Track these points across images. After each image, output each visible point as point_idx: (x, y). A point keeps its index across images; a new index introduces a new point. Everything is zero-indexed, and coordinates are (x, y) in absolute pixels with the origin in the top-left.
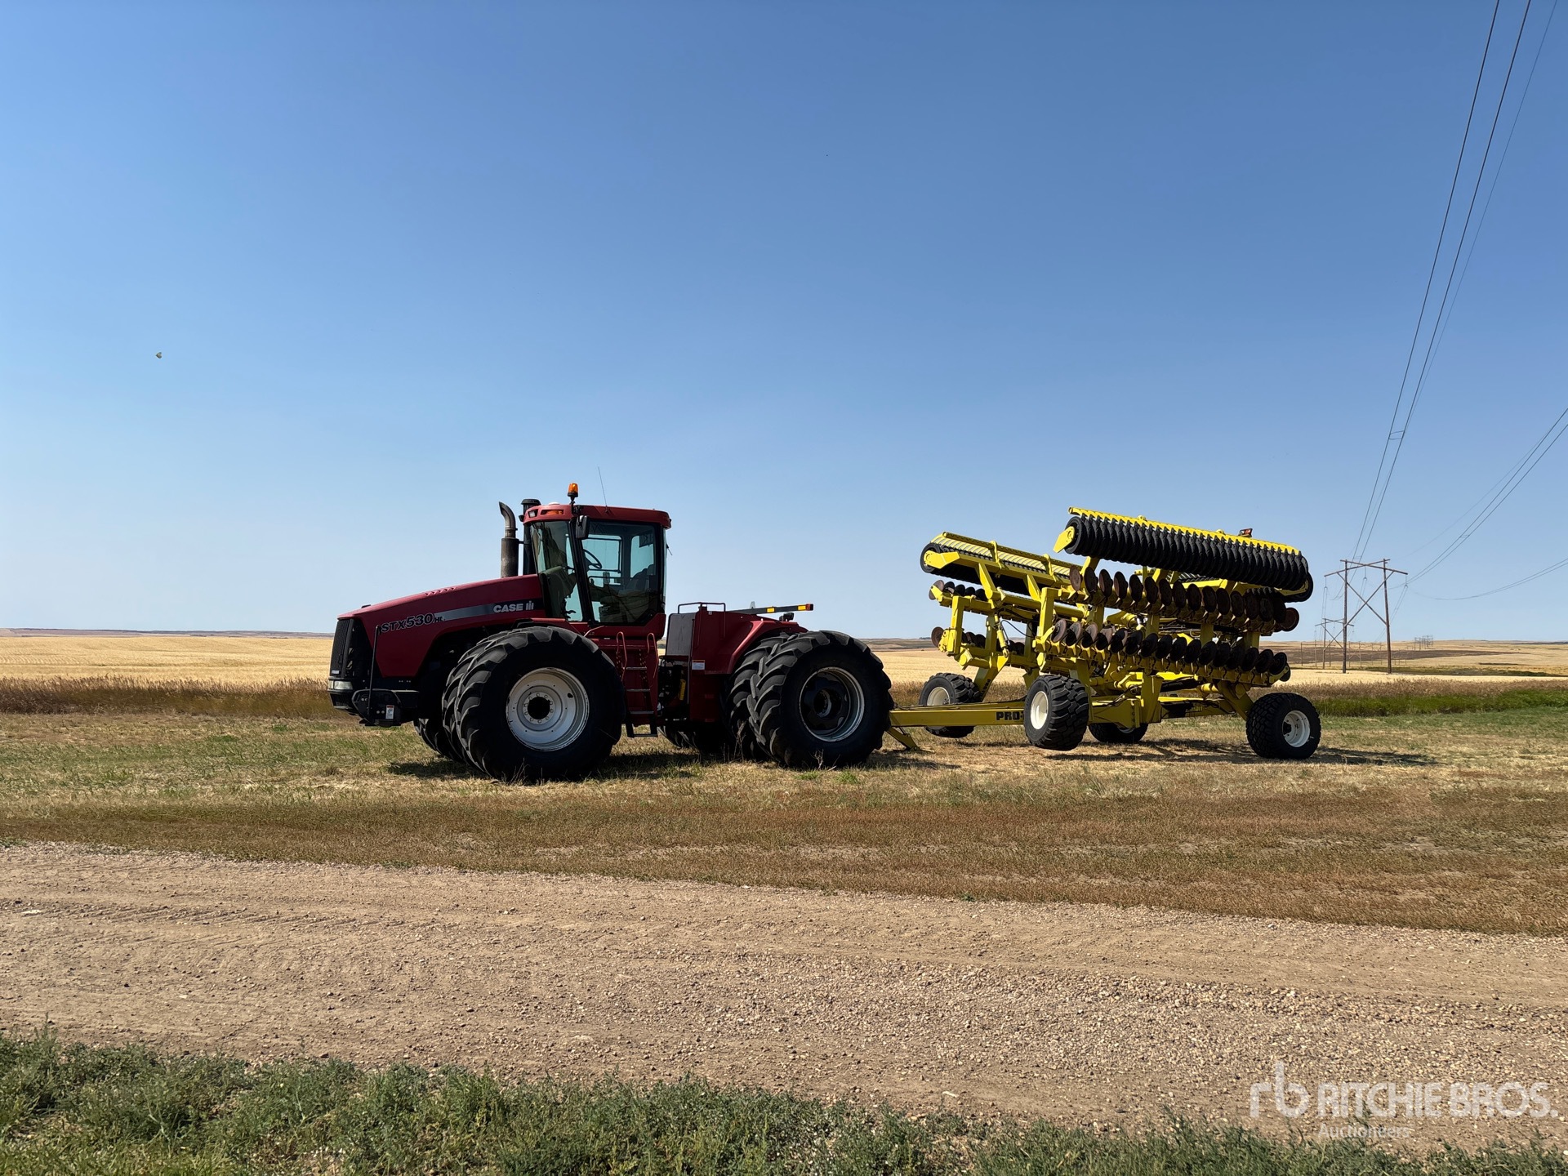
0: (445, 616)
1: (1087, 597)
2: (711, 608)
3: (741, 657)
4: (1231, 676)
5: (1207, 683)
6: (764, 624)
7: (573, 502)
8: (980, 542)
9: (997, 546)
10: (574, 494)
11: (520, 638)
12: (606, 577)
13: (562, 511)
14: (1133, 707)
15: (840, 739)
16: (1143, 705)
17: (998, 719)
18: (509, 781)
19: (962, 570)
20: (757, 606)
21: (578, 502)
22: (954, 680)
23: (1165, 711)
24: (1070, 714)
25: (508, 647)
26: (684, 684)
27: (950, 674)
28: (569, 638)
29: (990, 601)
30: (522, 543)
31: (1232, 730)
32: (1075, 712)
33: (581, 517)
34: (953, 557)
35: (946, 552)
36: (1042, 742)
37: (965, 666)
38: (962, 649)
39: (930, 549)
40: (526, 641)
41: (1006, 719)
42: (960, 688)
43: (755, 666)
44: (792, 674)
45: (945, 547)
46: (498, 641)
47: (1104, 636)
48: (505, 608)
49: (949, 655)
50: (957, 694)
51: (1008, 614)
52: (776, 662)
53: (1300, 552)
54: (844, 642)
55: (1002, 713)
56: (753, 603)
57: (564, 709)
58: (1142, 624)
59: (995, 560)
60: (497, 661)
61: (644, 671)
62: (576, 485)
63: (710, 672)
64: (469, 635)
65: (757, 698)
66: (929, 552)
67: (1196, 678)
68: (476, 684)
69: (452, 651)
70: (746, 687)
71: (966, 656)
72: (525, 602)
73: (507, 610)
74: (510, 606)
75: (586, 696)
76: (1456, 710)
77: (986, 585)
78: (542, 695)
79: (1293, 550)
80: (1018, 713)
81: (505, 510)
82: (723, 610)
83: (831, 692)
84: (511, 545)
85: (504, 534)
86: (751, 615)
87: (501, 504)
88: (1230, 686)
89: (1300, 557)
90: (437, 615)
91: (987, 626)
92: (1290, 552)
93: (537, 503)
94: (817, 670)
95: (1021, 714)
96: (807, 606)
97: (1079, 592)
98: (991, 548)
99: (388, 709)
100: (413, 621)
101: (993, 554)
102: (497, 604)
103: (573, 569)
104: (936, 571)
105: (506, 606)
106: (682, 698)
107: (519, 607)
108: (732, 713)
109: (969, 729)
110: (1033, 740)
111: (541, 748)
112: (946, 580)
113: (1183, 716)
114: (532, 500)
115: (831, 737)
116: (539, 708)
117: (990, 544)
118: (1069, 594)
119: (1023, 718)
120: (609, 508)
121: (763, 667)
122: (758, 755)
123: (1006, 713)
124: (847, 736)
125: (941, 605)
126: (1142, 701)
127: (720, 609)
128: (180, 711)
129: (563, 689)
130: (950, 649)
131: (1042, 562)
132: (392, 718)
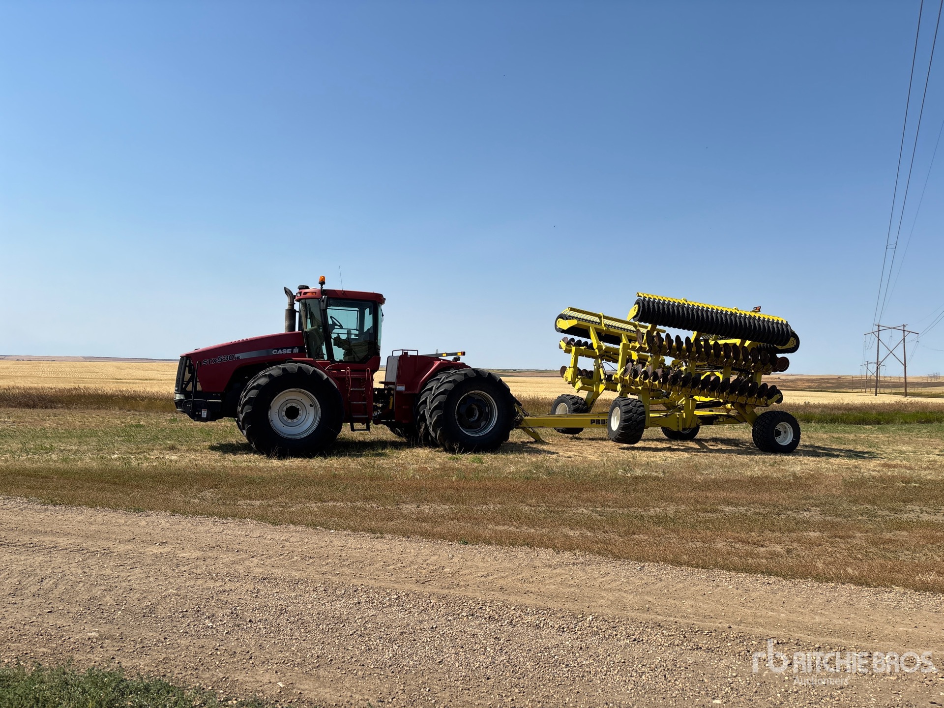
0: (242, 356)
1: (648, 348)
2: (410, 353)
3: (425, 383)
4: (741, 400)
5: (728, 403)
6: (441, 363)
7: (322, 288)
8: (593, 313)
9: (604, 316)
10: (322, 283)
11: (278, 370)
12: (349, 333)
13: (316, 293)
14: (678, 418)
15: (482, 435)
16: (684, 417)
17: (592, 424)
18: (269, 456)
19: (580, 330)
20: (439, 352)
21: (325, 287)
22: (571, 399)
23: (700, 421)
24: (633, 422)
25: (271, 376)
26: (392, 399)
27: (570, 395)
28: (309, 371)
29: (597, 350)
30: (298, 312)
31: (744, 432)
32: (636, 421)
33: (323, 297)
34: (574, 322)
35: (570, 319)
36: (616, 439)
37: (578, 390)
38: (577, 380)
39: (560, 318)
40: (281, 372)
41: (597, 424)
42: (574, 404)
43: (431, 389)
44: (451, 395)
45: (570, 316)
46: (267, 372)
47: (657, 373)
48: (280, 352)
49: (569, 383)
50: (572, 407)
51: (608, 358)
52: (442, 387)
53: (787, 322)
54: (485, 375)
55: (594, 420)
56: (437, 350)
57: (307, 413)
58: (686, 366)
59: (602, 325)
60: (263, 384)
61: (363, 391)
62: (324, 277)
63: (409, 392)
64: (253, 368)
65: (430, 409)
66: (560, 319)
67: (721, 401)
68: (249, 398)
69: (247, 377)
70: (425, 402)
71: (579, 384)
72: (293, 348)
73: (281, 353)
74: (283, 350)
75: (319, 406)
76: (928, 421)
77: (593, 340)
78: (294, 405)
79: (782, 321)
80: (604, 420)
81: (287, 292)
83: (477, 406)
84: (291, 313)
85: (287, 307)
86: (436, 357)
87: (285, 288)
88: (742, 406)
89: (787, 325)
90: (237, 355)
91: (595, 366)
92: (780, 322)
93: (307, 287)
94: (467, 392)
95: (606, 421)
96: (461, 352)
97: (643, 346)
98: (600, 317)
99: (203, 411)
100: (223, 358)
101: (601, 320)
102: (274, 349)
104: (563, 331)
105: (280, 350)
106: (391, 408)
107: (289, 351)
108: (418, 417)
109: (581, 429)
110: (612, 437)
111: (290, 437)
112: (570, 337)
113: (711, 424)
114: (304, 286)
115: (476, 433)
116: (292, 413)
117: (599, 315)
118: (636, 347)
119: (606, 423)
120: (345, 291)
121: (435, 390)
122: (430, 443)
123: (597, 420)
124: (486, 433)
125: (565, 352)
126: (684, 414)
127: (415, 353)
128: (120, 409)
129: (307, 402)
130: (569, 380)
132: (205, 417)
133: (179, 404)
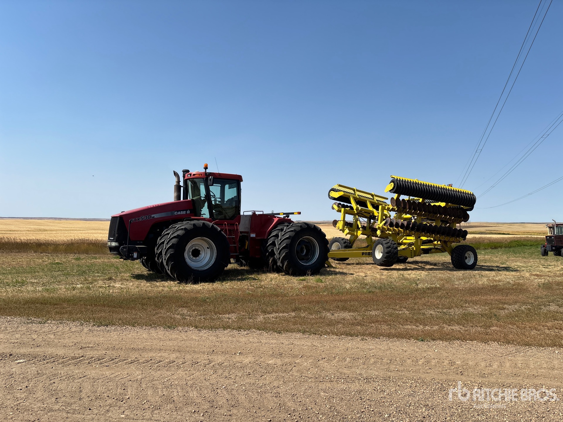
0: (156, 216)
1: (396, 209)
2: (257, 213)
3: (270, 232)
4: (447, 239)
5: (436, 241)
6: (279, 219)
7: (206, 171)
8: (350, 188)
9: (356, 189)
10: (206, 168)
11: (190, 225)
13: (201, 174)
14: (411, 250)
15: (310, 264)
16: (415, 249)
17: (362, 255)
18: (186, 283)
19: (344, 199)
20: (275, 212)
21: (208, 171)
22: (342, 240)
23: (422, 252)
24: (391, 253)
25: (185, 229)
26: (247, 243)
27: (340, 238)
29: (355, 210)
30: (182, 187)
31: (446, 258)
32: (393, 253)
33: (210, 177)
34: (341, 194)
35: (338, 192)
36: (381, 264)
37: (346, 235)
38: (345, 228)
39: (332, 190)
40: (192, 226)
41: (365, 255)
42: (345, 243)
43: (277, 236)
44: (293, 239)
45: (338, 190)
46: (180, 227)
47: (403, 224)
48: (179, 213)
49: (340, 230)
50: (344, 245)
51: (360, 215)
52: (286, 234)
53: (473, 193)
54: (312, 227)
55: (364, 253)
56: (273, 211)
57: (206, 253)
58: (414, 219)
59: (356, 195)
60: (181, 235)
61: (234, 237)
62: (207, 164)
63: (258, 238)
64: (166, 223)
65: (279, 249)
66: (332, 192)
67: (432, 239)
68: (172, 244)
69: (158, 230)
70: (273, 244)
71: (347, 231)
72: (186, 210)
74: (181, 212)
75: (215, 248)
77: (354, 205)
78: (197, 248)
79: (470, 192)
80: (370, 253)
81: (176, 174)
82: (262, 213)
83: (305, 246)
84: (178, 187)
85: (175, 183)
86: (272, 216)
87: (174, 172)
88: (445, 242)
89: (473, 195)
90: (153, 216)
91: (354, 220)
94: (302, 237)
95: (371, 253)
96: (298, 212)
97: (394, 208)
98: (354, 190)
99: (134, 254)
100: (144, 218)
101: (355, 192)
102: (176, 211)
103: (204, 197)
104: (334, 199)
105: (179, 212)
106: (246, 248)
107: (184, 212)
108: (267, 254)
109: (348, 259)
110: (376, 263)
111: (198, 269)
112: (338, 202)
113: (428, 253)
114: (187, 170)
115: (307, 263)
116: (196, 253)
117: (354, 189)
118: (390, 208)
119: (372, 255)
120: (220, 174)
121: (281, 236)
122: (278, 270)
123: (365, 253)
124: (313, 263)
125: (337, 212)
126: (415, 248)
128: (35, 252)
129: (206, 245)
130: (341, 228)
131: (372, 196)
132: (136, 257)
133: (112, 249)
